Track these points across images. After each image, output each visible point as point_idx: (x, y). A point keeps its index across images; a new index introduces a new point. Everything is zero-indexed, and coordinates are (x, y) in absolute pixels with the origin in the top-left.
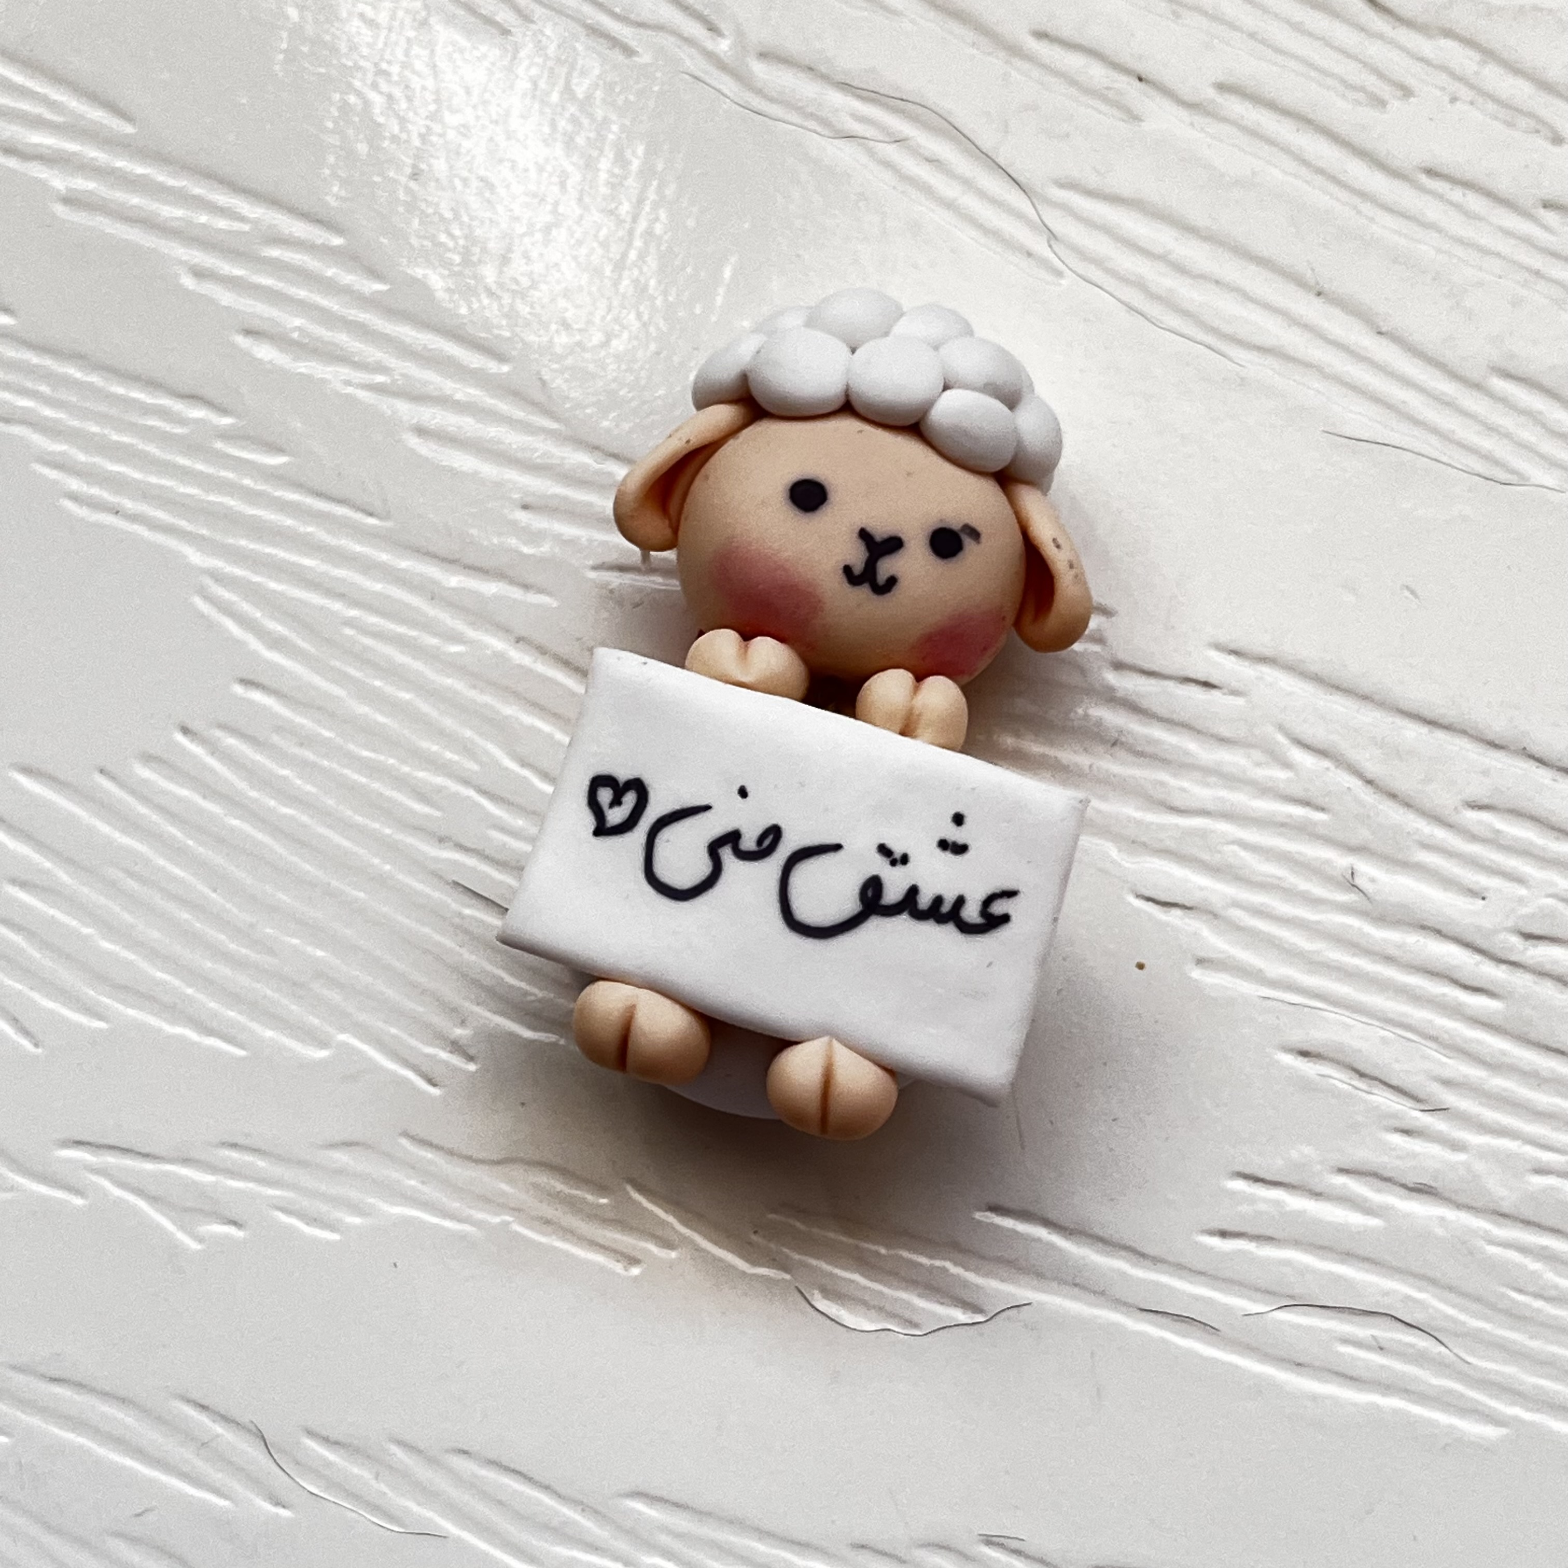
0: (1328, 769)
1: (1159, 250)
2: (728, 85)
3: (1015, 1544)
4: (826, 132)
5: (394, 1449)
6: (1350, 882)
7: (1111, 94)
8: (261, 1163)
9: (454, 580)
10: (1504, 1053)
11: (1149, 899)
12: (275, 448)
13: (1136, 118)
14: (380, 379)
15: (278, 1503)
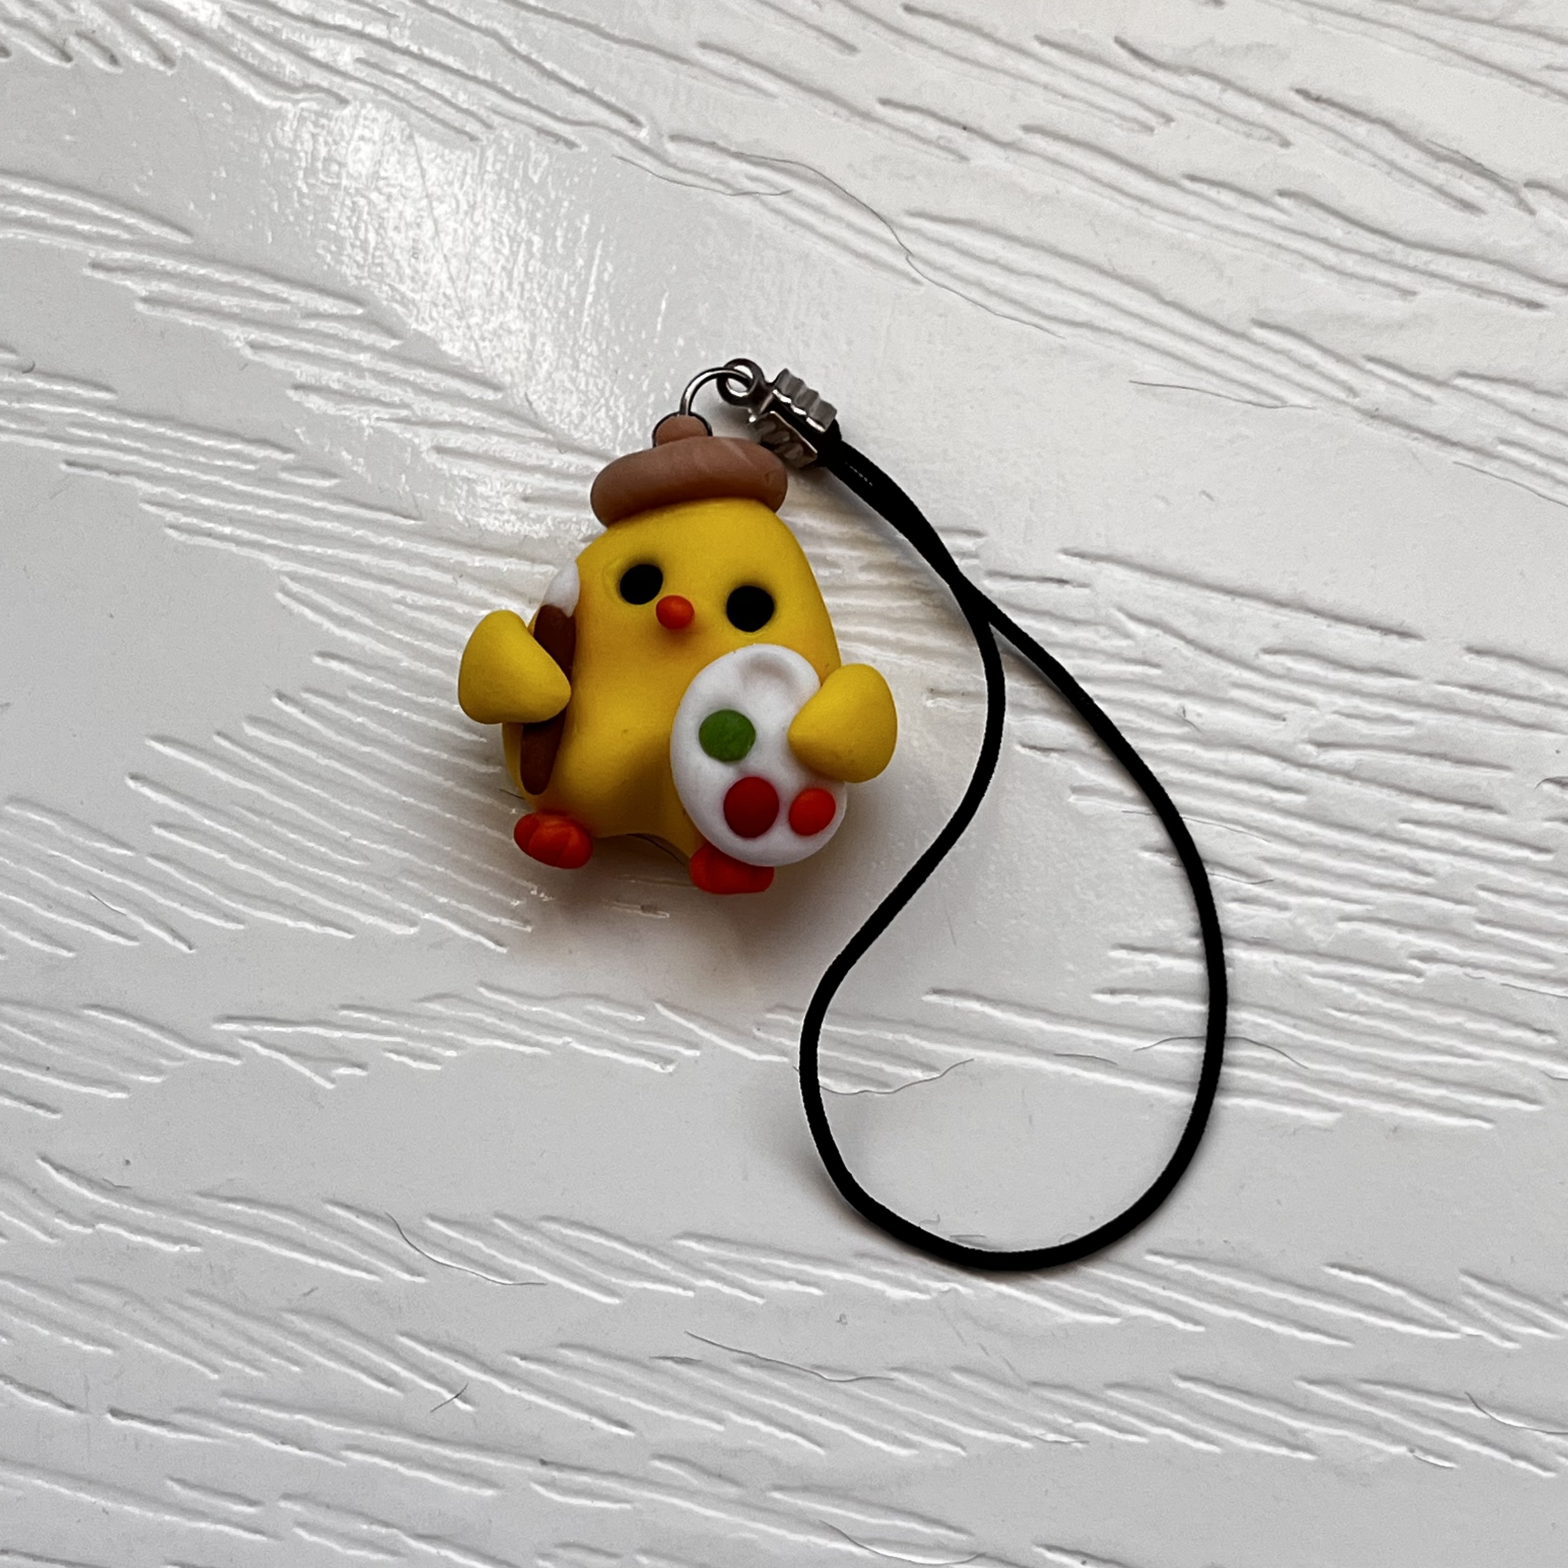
0: (1158, 635)
1: (991, 257)
2: (648, 162)
4: (729, 192)
5: (497, 1221)
6: (1181, 719)
7: (942, 142)
8: (374, 1018)
9: (476, 561)
10: (1311, 834)
11: (1033, 747)
12: (327, 474)
13: (963, 158)
14: (404, 413)
15: (413, 1273)
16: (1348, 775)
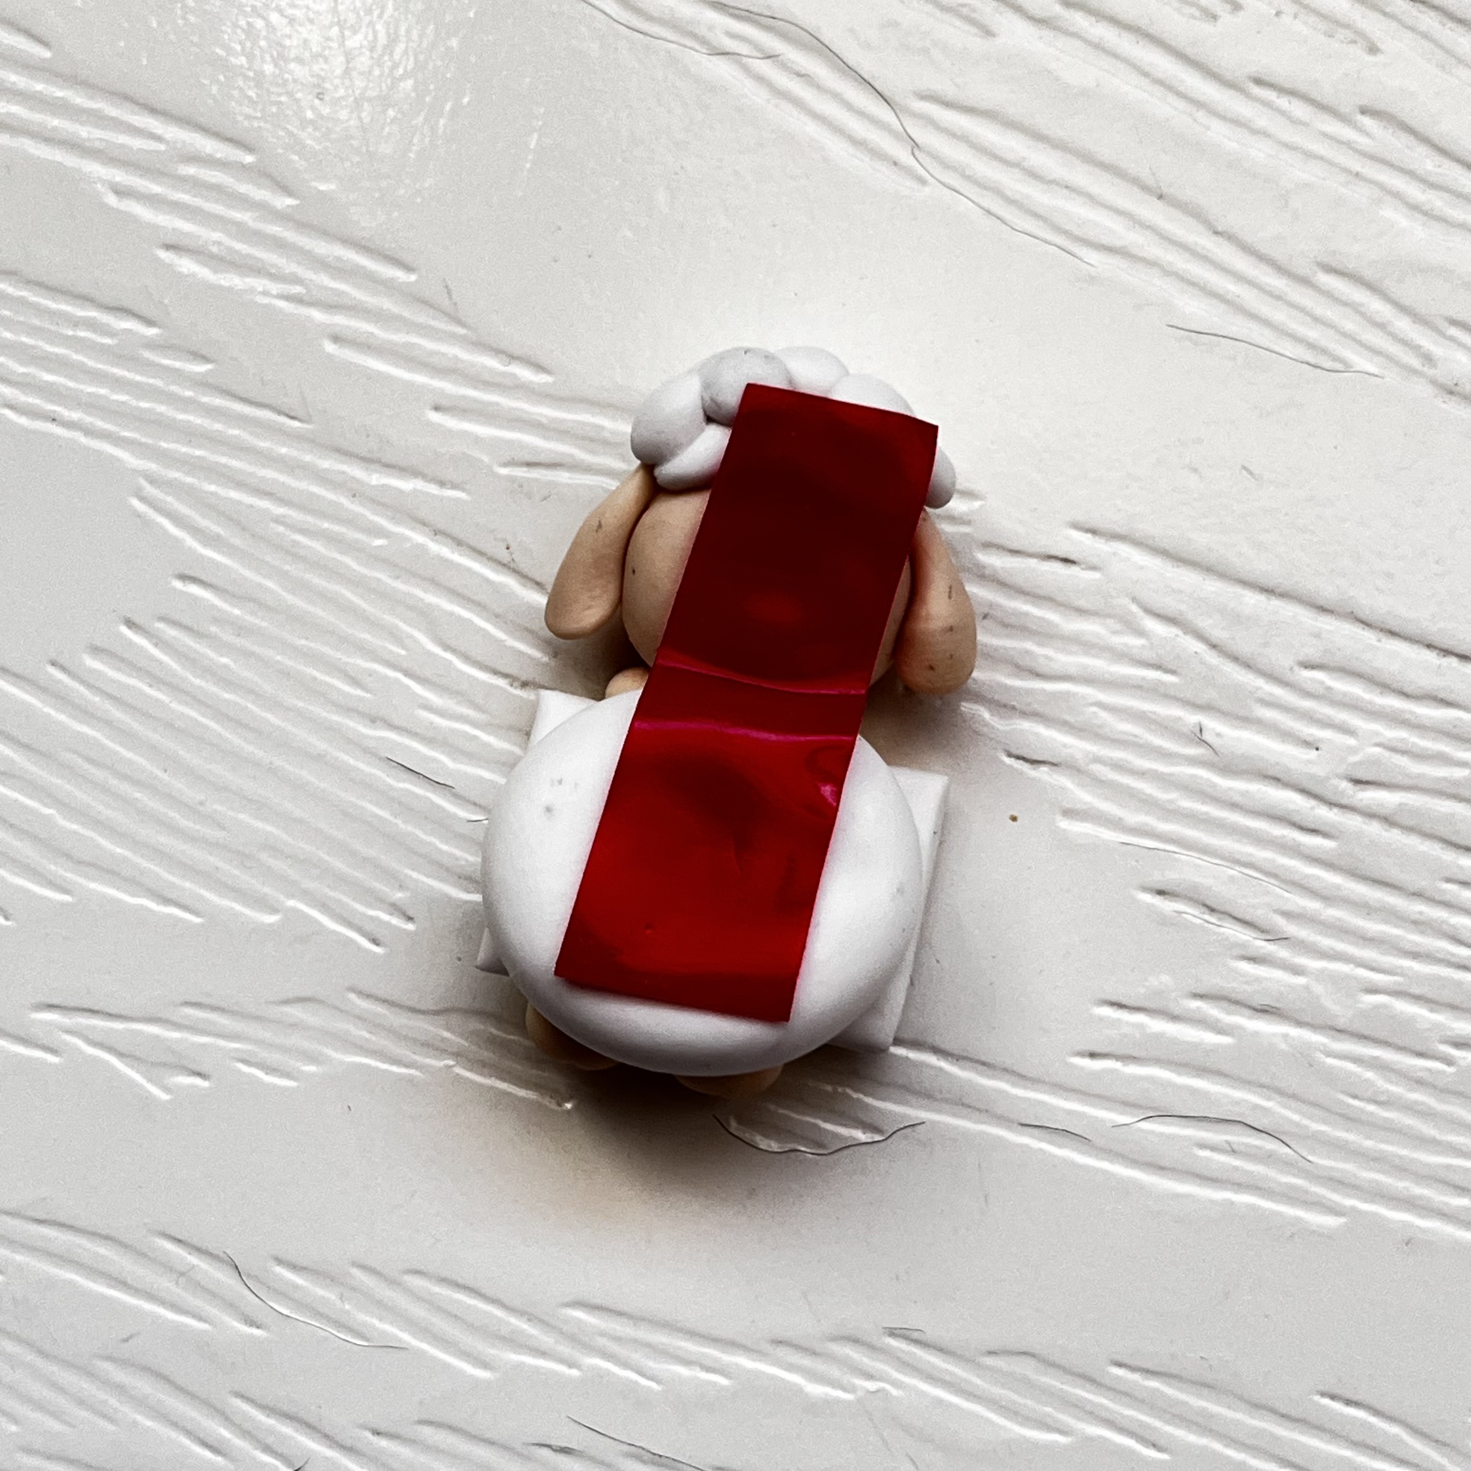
0: (1177, 635)
1: (1014, 157)
3: (915, 1335)
4: (705, 50)
5: (355, 1271)
6: (1198, 736)
7: (965, 11)
8: (223, 1020)
9: (376, 479)
10: (1338, 887)
11: (1018, 758)
12: (199, 356)
13: (988, 32)
14: (297, 289)
15: (252, 1323)
16: (1388, 820)
